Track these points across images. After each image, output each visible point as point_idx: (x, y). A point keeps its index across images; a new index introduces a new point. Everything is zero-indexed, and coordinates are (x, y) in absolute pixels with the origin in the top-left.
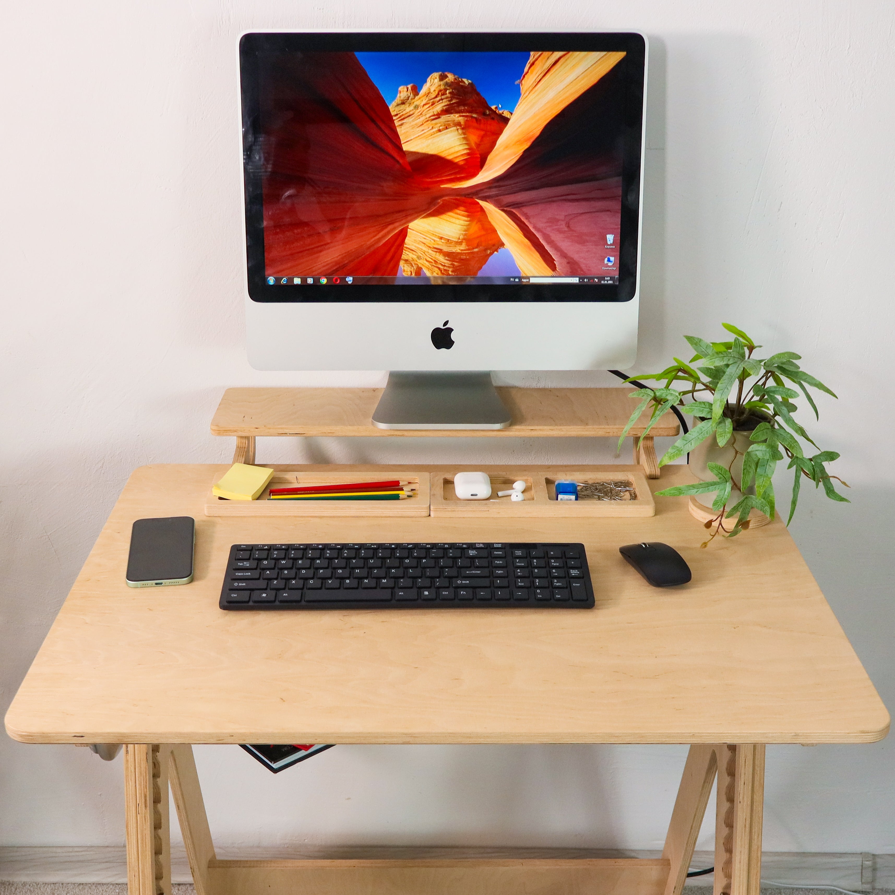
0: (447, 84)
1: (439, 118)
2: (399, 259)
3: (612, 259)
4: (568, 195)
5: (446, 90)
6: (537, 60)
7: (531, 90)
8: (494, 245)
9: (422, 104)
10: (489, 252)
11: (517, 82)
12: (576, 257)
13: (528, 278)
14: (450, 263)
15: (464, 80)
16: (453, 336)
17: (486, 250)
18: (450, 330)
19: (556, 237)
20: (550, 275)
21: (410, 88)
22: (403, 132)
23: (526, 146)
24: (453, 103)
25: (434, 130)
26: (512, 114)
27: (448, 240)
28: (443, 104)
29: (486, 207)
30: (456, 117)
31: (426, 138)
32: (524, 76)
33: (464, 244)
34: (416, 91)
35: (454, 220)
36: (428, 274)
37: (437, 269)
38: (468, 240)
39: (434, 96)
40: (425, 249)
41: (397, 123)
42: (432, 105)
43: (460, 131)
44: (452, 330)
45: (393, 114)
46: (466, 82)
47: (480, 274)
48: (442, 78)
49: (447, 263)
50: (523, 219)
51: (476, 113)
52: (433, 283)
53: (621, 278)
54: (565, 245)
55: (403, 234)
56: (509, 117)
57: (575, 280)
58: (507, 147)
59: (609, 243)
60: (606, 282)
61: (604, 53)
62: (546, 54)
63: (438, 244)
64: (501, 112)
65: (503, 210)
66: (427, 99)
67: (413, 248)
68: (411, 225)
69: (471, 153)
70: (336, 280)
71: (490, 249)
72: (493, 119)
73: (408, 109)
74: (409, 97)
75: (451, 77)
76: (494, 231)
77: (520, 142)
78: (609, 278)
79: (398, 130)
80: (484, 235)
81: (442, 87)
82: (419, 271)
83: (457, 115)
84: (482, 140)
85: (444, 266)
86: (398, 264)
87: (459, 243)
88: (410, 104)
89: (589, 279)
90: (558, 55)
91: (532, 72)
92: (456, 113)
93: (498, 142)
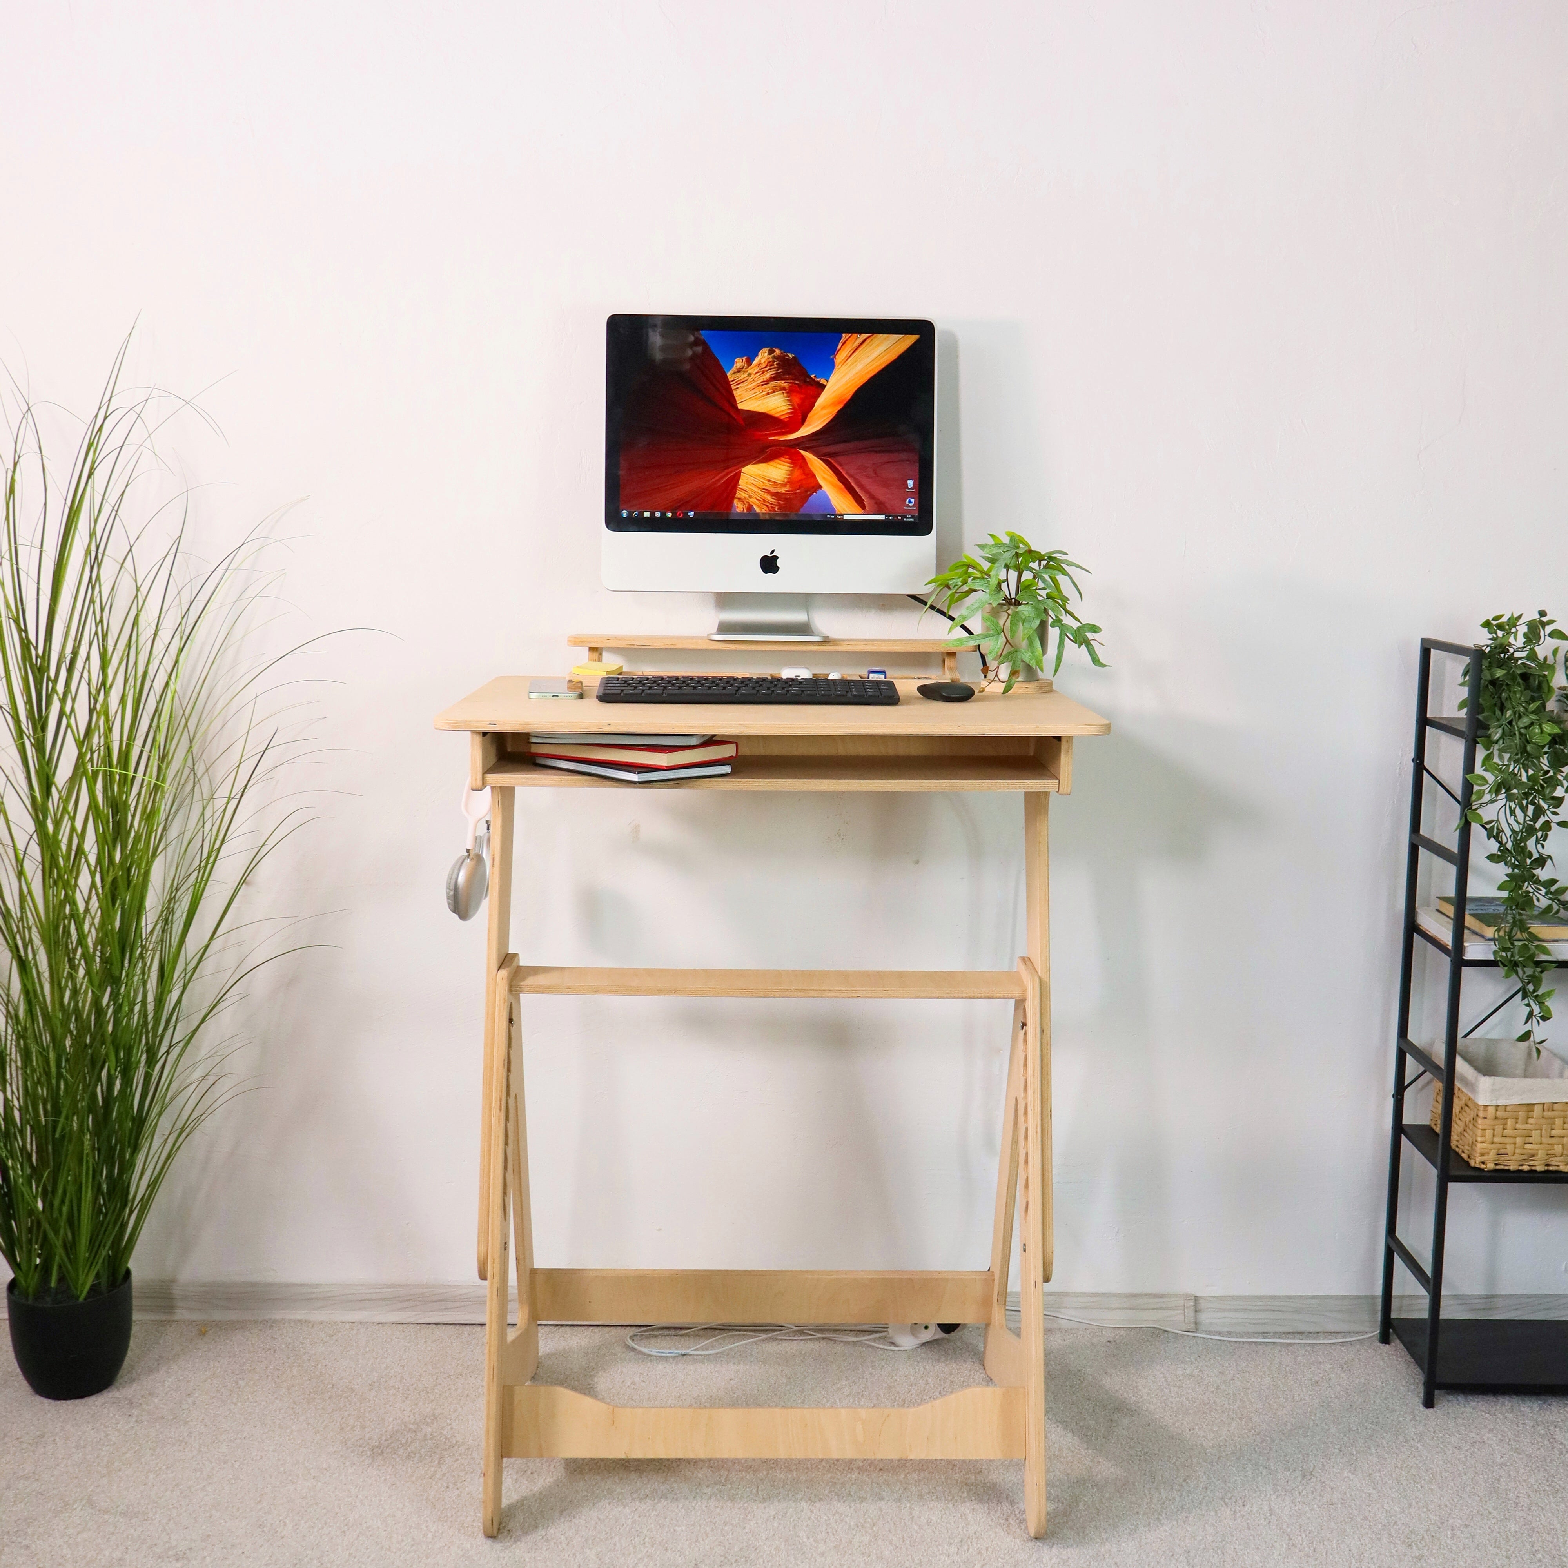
0: (774, 357)
2: (733, 497)
3: (912, 500)
4: (874, 447)
5: (774, 362)
6: (847, 340)
7: (843, 363)
8: (813, 487)
9: (754, 372)
10: (809, 493)
11: (832, 357)
12: (882, 498)
13: (842, 515)
14: (776, 501)
15: (789, 354)
16: (779, 563)
17: (806, 491)
18: (777, 558)
19: (865, 481)
20: (861, 512)
21: (744, 360)
22: (738, 394)
23: (839, 407)
24: (780, 372)
25: (764, 393)
26: (827, 381)
27: (775, 483)
29: (806, 456)
30: (782, 383)
31: (758, 399)
32: (837, 353)
33: (788, 486)
34: (749, 362)
35: (779, 466)
36: (758, 510)
37: (765, 506)
38: (790, 482)
39: (764, 367)
40: (756, 490)
41: (733, 387)
42: (763, 373)
43: (785, 395)
44: (778, 558)
45: (730, 380)
47: (802, 511)
48: (771, 352)
49: (774, 501)
50: (837, 466)
51: (798, 380)
52: (762, 518)
53: (920, 517)
55: (737, 477)
56: (825, 384)
57: (882, 517)
58: (823, 408)
59: (909, 487)
60: (908, 520)
61: (902, 336)
62: (855, 335)
63: (766, 486)
64: (818, 380)
65: (820, 459)
66: (758, 369)
67: (745, 488)
68: (744, 470)
69: (794, 412)
70: (680, 515)
71: (809, 490)
72: (812, 385)
73: (743, 376)
74: (743, 367)
75: (778, 352)
76: (814, 476)
77: (834, 404)
78: (910, 516)
79: (735, 392)
80: (805, 479)
81: (771, 360)
82: (750, 507)
83: (783, 382)
84: (803, 402)
85: (771, 504)
86: (732, 502)
87: (785, 485)
88: (744, 372)
89: (894, 516)
90: (865, 336)
91: (844, 350)
92: (782, 380)
93: (817, 404)
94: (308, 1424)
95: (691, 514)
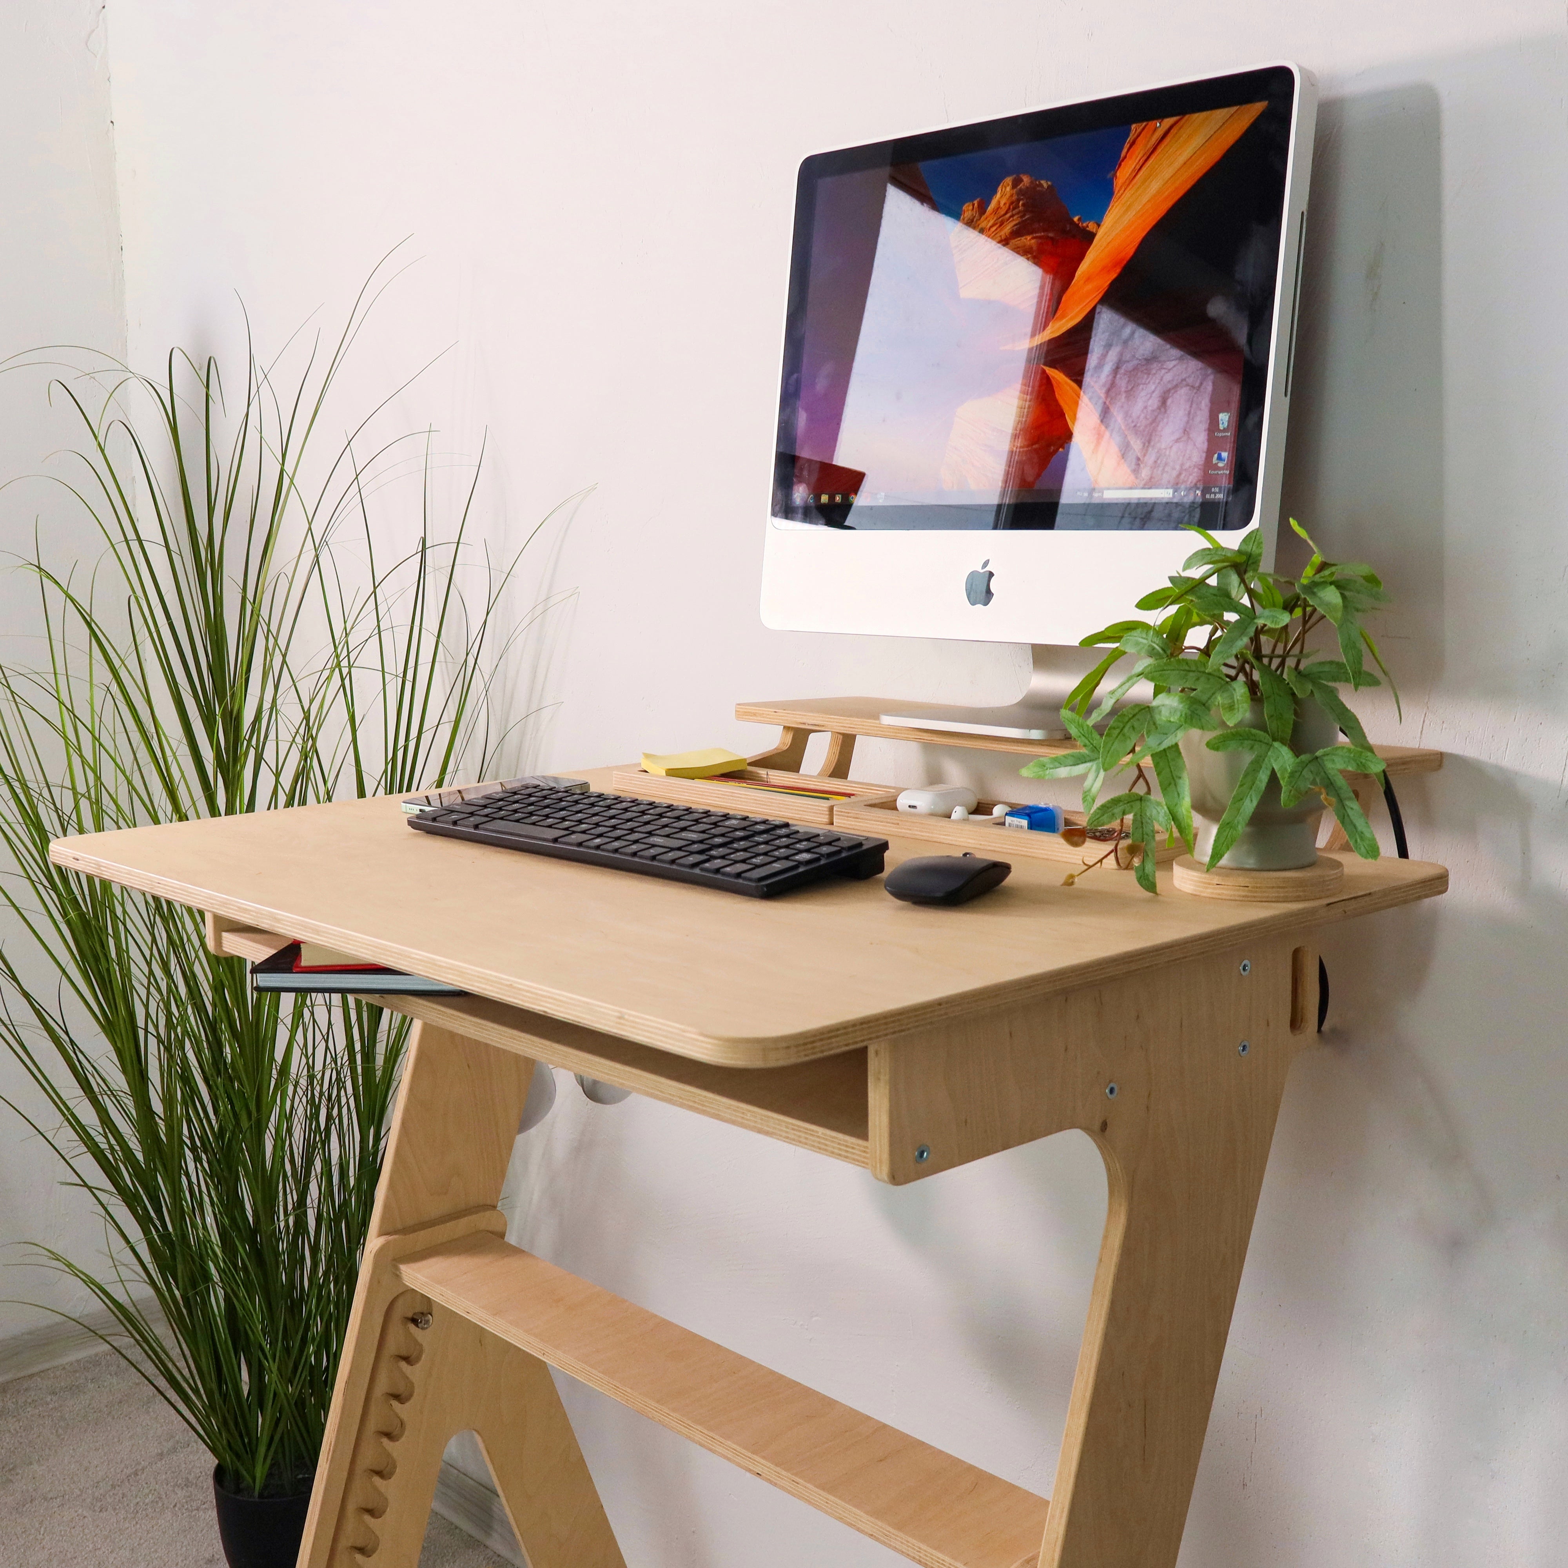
0: (1021, 193)
2: (941, 463)
5: (1018, 200)
6: (1139, 136)
7: (1129, 185)
8: (1059, 438)
9: (988, 226)
10: (1052, 449)
11: (1109, 176)
13: (1102, 491)
15: (1042, 182)
16: (994, 584)
17: (1049, 446)
20: (1132, 484)
21: (976, 205)
22: (962, 270)
23: (1114, 276)
24: (1026, 220)
26: (1099, 225)
28: (1014, 223)
29: (1054, 378)
30: (1028, 240)
31: (989, 276)
32: (1120, 165)
33: (1021, 437)
34: (982, 209)
36: (973, 486)
37: (985, 478)
38: (1027, 430)
39: (1003, 213)
40: (973, 447)
41: (956, 259)
42: (1000, 226)
43: (1031, 261)
45: (953, 245)
46: (1045, 184)
47: (1038, 485)
48: (1016, 183)
51: (1053, 231)
53: (1235, 489)
55: (949, 426)
56: (1094, 231)
57: (1167, 494)
58: (1088, 279)
59: (1221, 427)
60: (1212, 496)
61: (1233, 109)
62: (1153, 125)
63: (989, 439)
64: (1085, 225)
66: (995, 218)
67: (958, 445)
68: (959, 411)
69: (1043, 294)
71: (1053, 444)
72: (1074, 236)
74: (973, 219)
76: (1062, 415)
77: (1105, 269)
78: (1217, 490)
79: (957, 268)
80: (1048, 422)
81: (1015, 198)
82: (963, 481)
83: (1029, 238)
85: (994, 473)
87: (1015, 436)
88: (974, 228)
89: (1188, 490)
90: (1168, 122)
91: (1131, 158)
92: (1029, 233)
93: (1078, 273)
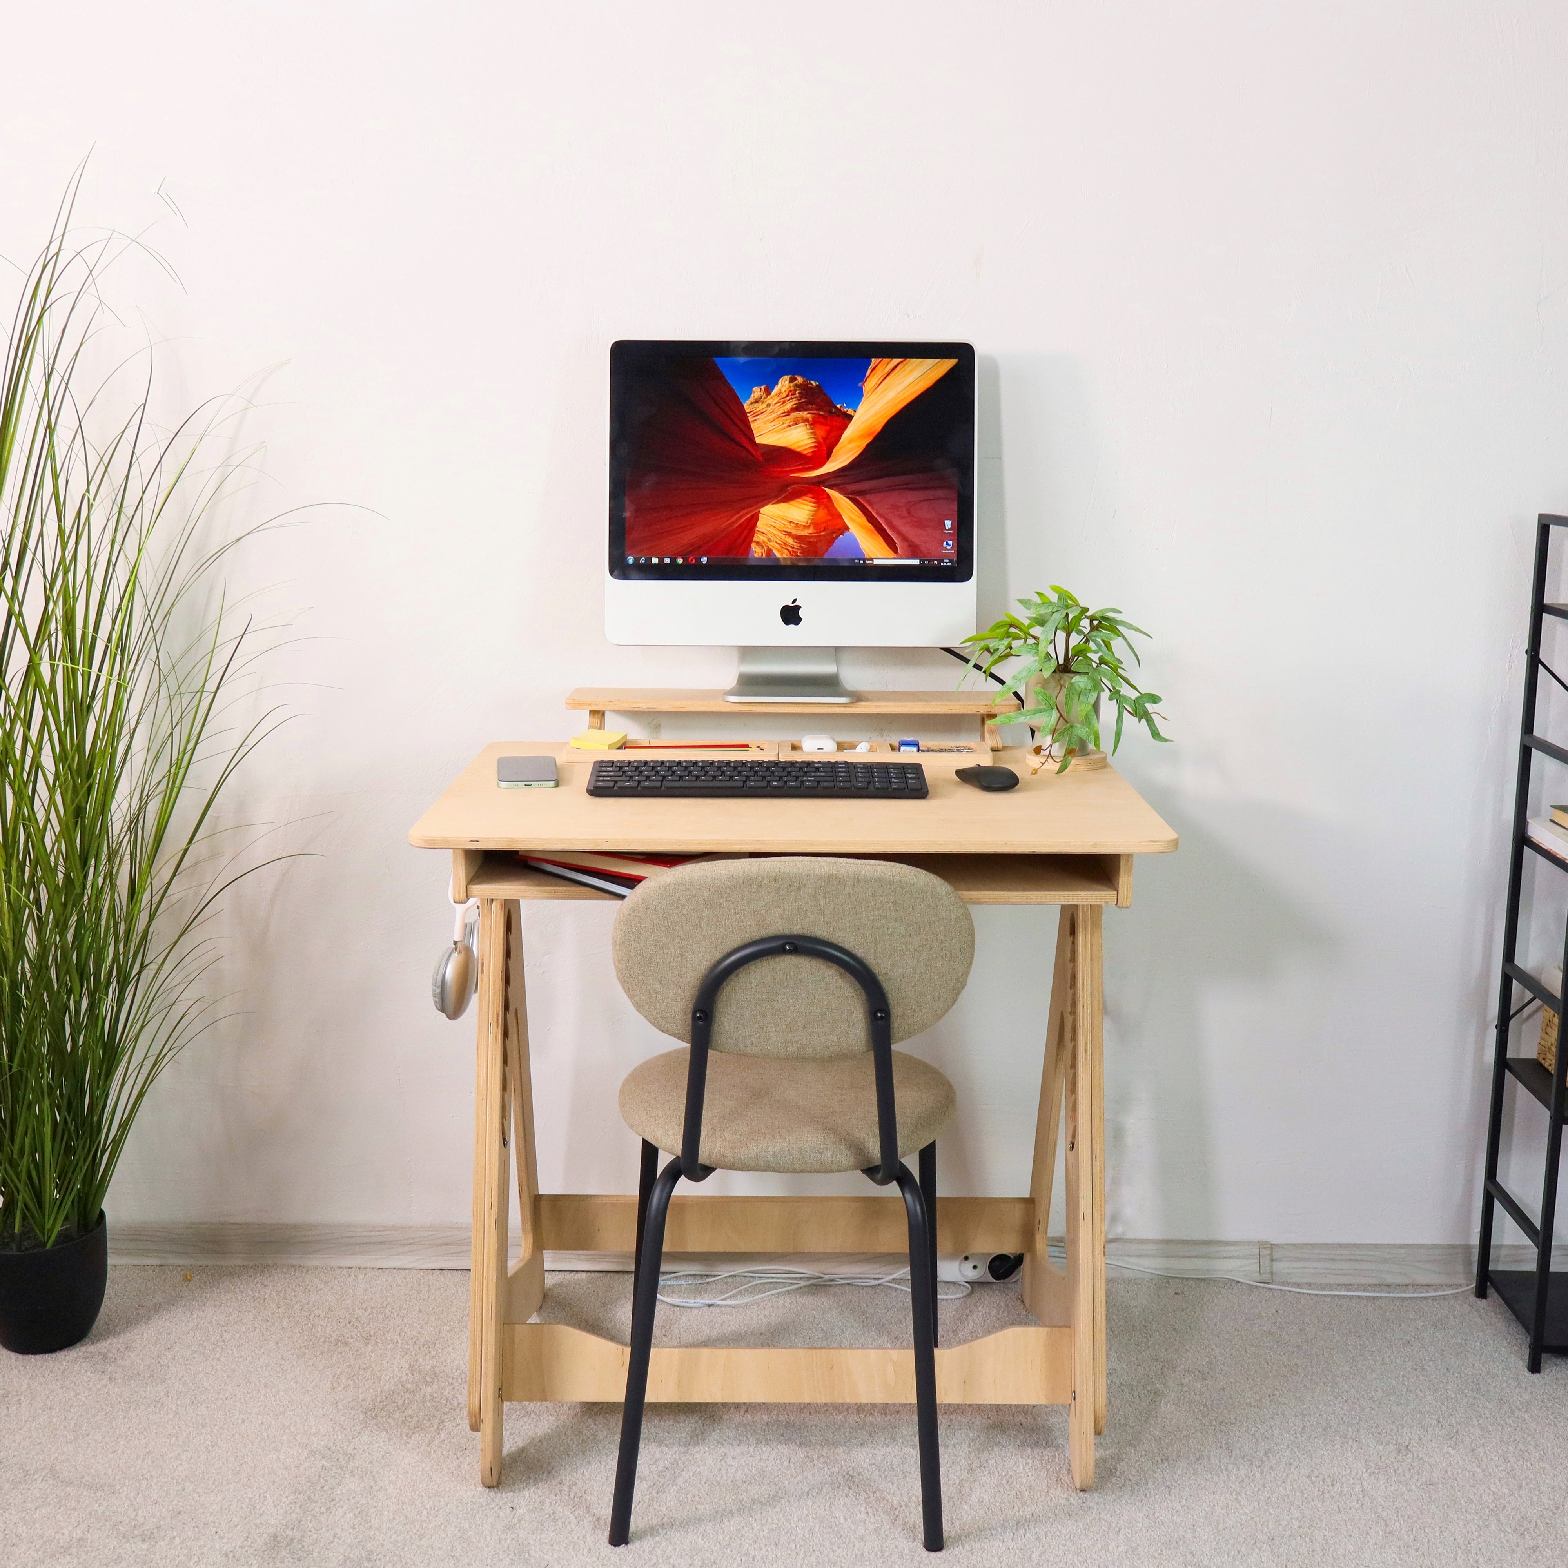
0: (796, 385)
1: (789, 415)
2: (751, 541)
3: (950, 542)
4: (907, 484)
5: (795, 390)
6: (877, 365)
7: (873, 391)
8: (840, 529)
9: (774, 403)
10: (835, 535)
11: (860, 384)
12: (916, 541)
13: (872, 559)
14: (799, 545)
15: (812, 382)
16: (801, 613)
17: (832, 534)
18: (799, 607)
20: (892, 557)
21: (763, 389)
22: (756, 426)
23: (869, 440)
24: (802, 402)
25: (784, 425)
26: (855, 412)
27: (797, 524)
28: (793, 403)
29: (832, 495)
30: (804, 414)
31: (778, 432)
32: (866, 380)
33: (812, 528)
34: (768, 391)
35: (802, 506)
36: (778, 555)
37: (786, 551)
38: (815, 523)
39: (784, 396)
40: (775, 532)
41: (750, 419)
42: (783, 403)
43: (808, 427)
45: (747, 411)
46: (814, 383)
47: (826, 556)
48: (792, 380)
49: (796, 545)
50: (867, 506)
51: (824, 411)
52: (782, 563)
53: (959, 561)
54: (906, 530)
55: (755, 518)
56: (852, 414)
57: (916, 562)
58: (851, 441)
59: (947, 528)
60: (945, 564)
61: (937, 360)
62: (886, 360)
63: (787, 528)
64: (845, 410)
65: (847, 498)
66: (779, 399)
67: (764, 531)
68: (762, 510)
69: (818, 446)
70: (692, 560)
71: (835, 533)
72: (838, 416)
73: (761, 407)
74: (762, 397)
76: (840, 516)
77: (862, 437)
78: (948, 561)
79: (752, 425)
80: (830, 520)
81: (792, 388)
82: (769, 552)
83: (805, 413)
84: (827, 435)
85: (793, 548)
86: (749, 546)
87: (807, 527)
88: (763, 402)
89: (929, 561)
90: (896, 361)
91: (873, 376)
92: (805, 410)
93: (843, 437)
94: (296, 1382)
95: (704, 560)
